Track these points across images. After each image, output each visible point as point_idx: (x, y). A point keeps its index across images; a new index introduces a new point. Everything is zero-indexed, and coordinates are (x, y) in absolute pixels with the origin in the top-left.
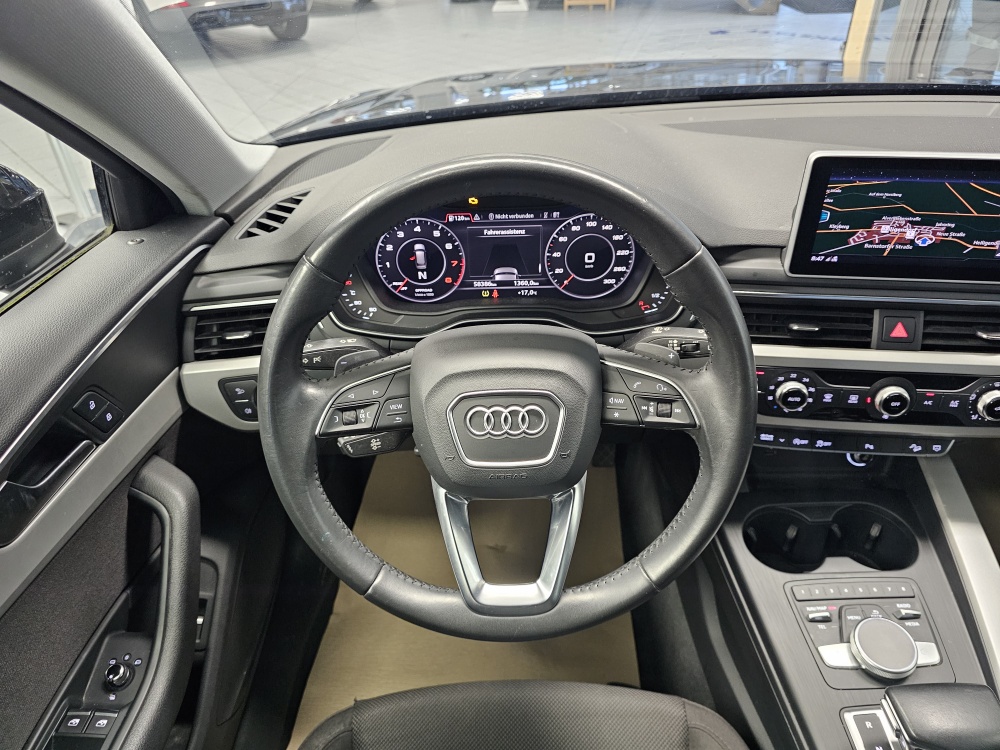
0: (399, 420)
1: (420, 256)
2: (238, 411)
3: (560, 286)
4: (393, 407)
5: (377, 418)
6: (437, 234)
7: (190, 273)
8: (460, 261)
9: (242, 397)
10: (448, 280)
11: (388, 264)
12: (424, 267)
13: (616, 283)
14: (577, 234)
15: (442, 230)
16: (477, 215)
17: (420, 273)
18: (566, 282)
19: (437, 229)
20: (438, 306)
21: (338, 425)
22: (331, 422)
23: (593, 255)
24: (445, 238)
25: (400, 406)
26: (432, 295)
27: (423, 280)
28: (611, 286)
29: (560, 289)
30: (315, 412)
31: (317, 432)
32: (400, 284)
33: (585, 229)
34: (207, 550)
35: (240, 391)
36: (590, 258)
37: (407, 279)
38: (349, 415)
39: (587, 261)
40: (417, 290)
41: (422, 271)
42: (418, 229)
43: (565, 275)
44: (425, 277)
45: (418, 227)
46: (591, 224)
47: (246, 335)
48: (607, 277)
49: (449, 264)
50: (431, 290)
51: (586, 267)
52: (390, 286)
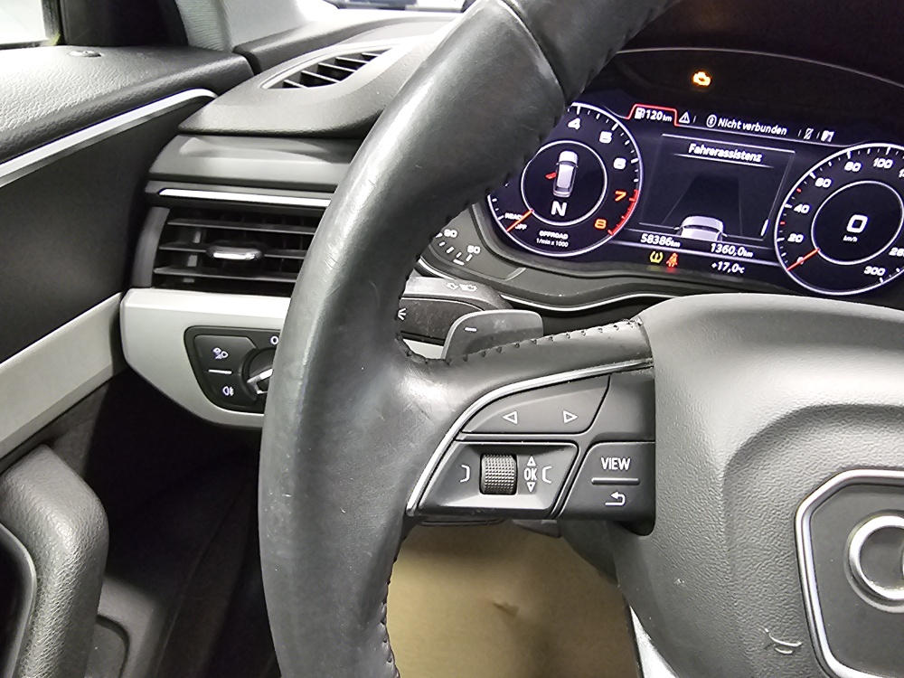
0: (618, 499)
1: (565, 175)
2: (210, 387)
3: (787, 266)
4: (609, 463)
5: (566, 487)
6: (606, 137)
7: (172, 126)
8: (631, 194)
9: (222, 364)
10: (601, 224)
12: (566, 194)
13: (885, 277)
14: (853, 176)
15: (617, 134)
16: (686, 115)
17: (556, 205)
18: (800, 260)
19: (610, 130)
20: (566, 264)
21: (465, 490)
22: (450, 480)
23: (864, 219)
24: (619, 148)
25: (625, 464)
26: (566, 244)
27: (557, 218)
28: (875, 279)
29: (787, 270)
30: (416, 446)
31: (411, 504)
32: (519, 218)
33: (868, 171)
34: (117, 604)
35: (220, 354)
36: (857, 224)
37: (531, 211)
38: (497, 468)
39: (850, 228)
40: (542, 233)
41: (561, 200)
42: (575, 124)
43: (804, 248)
44: (562, 213)
45: (578, 121)
46: (883, 163)
47: (249, 255)
48: (872, 263)
49: (611, 195)
50: (565, 237)
51: (846, 239)
52: (498, 219)
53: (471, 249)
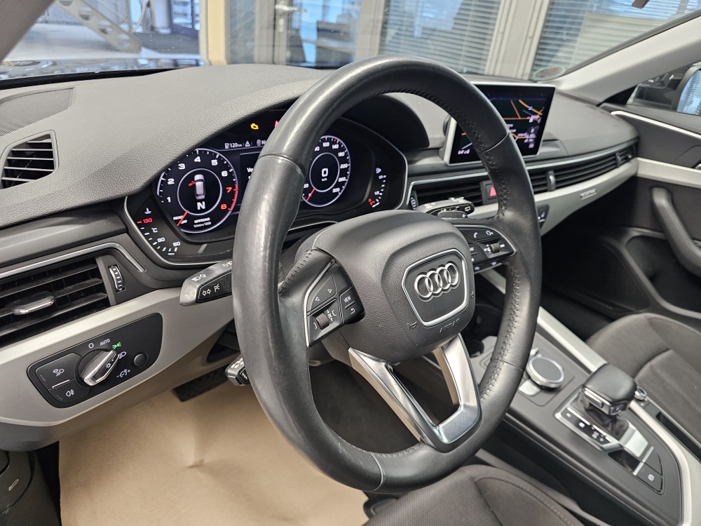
0: (353, 310)
1: (199, 186)
2: (56, 400)
3: (306, 199)
4: (346, 300)
6: (215, 163)
8: (234, 187)
9: (62, 378)
10: (224, 207)
11: (169, 199)
12: (203, 197)
13: (340, 191)
14: (318, 153)
15: (219, 160)
16: (247, 142)
17: (199, 204)
18: (310, 195)
19: (215, 159)
20: (214, 234)
21: (318, 331)
22: (313, 330)
23: (327, 170)
24: (222, 166)
25: (349, 298)
26: (210, 223)
27: (202, 210)
28: (337, 193)
29: (306, 201)
31: (308, 345)
32: (181, 217)
33: (323, 149)
35: (58, 372)
36: (325, 172)
37: (187, 212)
38: (321, 318)
39: (323, 175)
40: (196, 222)
41: (201, 201)
42: (198, 159)
43: (310, 189)
44: (204, 207)
45: (199, 158)
46: (326, 145)
47: (47, 302)
48: (334, 187)
49: (225, 190)
50: (208, 219)
51: (323, 180)
53: (175, 244)
